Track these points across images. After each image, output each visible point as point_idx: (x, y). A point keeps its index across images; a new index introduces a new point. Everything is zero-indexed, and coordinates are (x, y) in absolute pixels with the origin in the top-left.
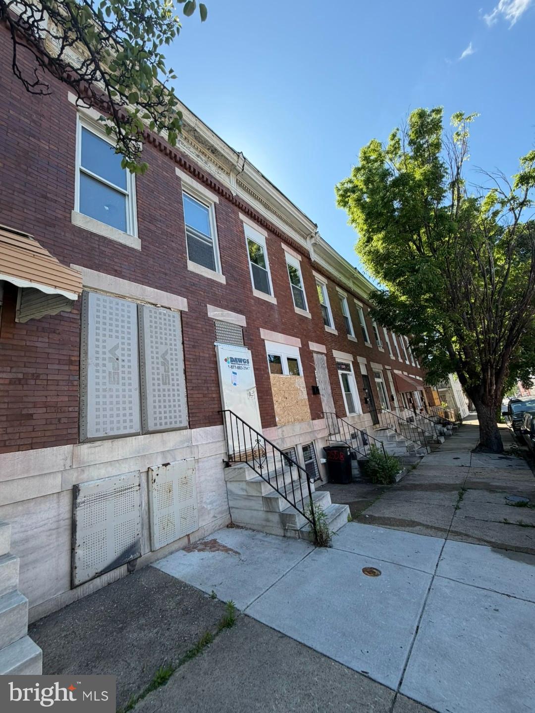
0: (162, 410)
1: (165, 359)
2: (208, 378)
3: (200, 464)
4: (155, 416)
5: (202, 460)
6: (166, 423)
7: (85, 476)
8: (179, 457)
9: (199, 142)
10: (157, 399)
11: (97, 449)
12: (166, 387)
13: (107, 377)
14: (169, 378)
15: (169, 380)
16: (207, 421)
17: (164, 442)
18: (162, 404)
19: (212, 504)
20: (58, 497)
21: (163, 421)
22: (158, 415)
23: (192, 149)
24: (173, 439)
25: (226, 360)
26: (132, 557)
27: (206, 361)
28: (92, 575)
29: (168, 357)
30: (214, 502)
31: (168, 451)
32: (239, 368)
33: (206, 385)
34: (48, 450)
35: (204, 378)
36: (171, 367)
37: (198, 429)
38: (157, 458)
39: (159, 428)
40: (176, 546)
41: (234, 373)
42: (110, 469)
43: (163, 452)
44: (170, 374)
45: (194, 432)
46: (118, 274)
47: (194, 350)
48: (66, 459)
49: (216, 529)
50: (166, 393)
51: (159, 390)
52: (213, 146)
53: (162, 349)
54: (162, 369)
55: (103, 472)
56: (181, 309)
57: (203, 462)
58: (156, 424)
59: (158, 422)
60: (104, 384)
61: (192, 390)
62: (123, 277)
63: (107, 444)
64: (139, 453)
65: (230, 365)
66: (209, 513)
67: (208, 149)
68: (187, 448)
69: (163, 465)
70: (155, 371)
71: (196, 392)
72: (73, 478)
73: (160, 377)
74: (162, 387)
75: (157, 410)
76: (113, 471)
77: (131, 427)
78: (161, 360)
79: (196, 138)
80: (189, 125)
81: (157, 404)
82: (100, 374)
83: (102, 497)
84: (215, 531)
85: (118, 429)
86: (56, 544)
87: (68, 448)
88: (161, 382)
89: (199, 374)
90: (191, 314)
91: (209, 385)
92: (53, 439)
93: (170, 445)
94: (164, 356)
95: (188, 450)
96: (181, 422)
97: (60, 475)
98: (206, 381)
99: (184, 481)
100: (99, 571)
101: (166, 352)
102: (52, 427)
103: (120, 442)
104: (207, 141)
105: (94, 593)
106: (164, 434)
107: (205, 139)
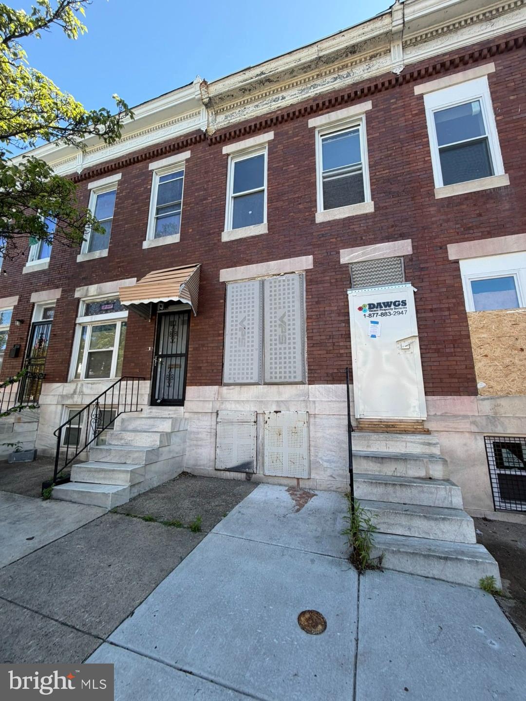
0: (278, 366)
1: (282, 321)
2: (334, 333)
3: (317, 420)
4: (271, 371)
5: (321, 416)
6: (280, 377)
7: (223, 406)
8: (293, 409)
9: (333, 62)
10: (273, 356)
11: (231, 391)
12: (283, 346)
13: (238, 342)
14: (285, 337)
15: (285, 340)
16: (330, 378)
17: (280, 393)
18: (278, 361)
19: (330, 463)
20: (211, 415)
21: (278, 375)
22: (273, 370)
23: (329, 79)
24: (288, 392)
25: (360, 309)
26: (247, 470)
27: (333, 315)
28: (223, 468)
29: (286, 319)
30: (334, 462)
31: (282, 401)
32: (382, 315)
33: (331, 341)
34: (207, 387)
35: (330, 333)
36: (288, 327)
37: (317, 386)
38: (272, 405)
39: (274, 380)
40: (285, 481)
41: (372, 322)
42: (237, 406)
43: (277, 401)
44: (287, 334)
45: (312, 388)
46: (249, 262)
47: (317, 306)
48: (215, 394)
49: (332, 489)
50: (282, 351)
51: (276, 349)
52: (347, 48)
53: (280, 313)
54: (279, 330)
55: (233, 406)
56: (305, 269)
57: (321, 418)
58: (271, 378)
59: (273, 375)
60: (236, 347)
61: (312, 347)
62: (252, 263)
63: (237, 388)
64: (258, 398)
65: (368, 313)
66: (325, 471)
67: (347, 56)
68: (302, 402)
69: (275, 412)
70: (273, 333)
71: (318, 348)
72: (217, 406)
73: (277, 337)
74: (279, 346)
75: (273, 366)
76: (239, 407)
77: (251, 378)
78: (279, 322)
79: (326, 62)
80: (311, 61)
81: (273, 361)
82: (234, 341)
83: (231, 423)
84: (331, 491)
85: (243, 378)
86: (209, 441)
87: (216, 387)
88: (277, 342)
89: (322, 330)
90: (317, 269)
91: (335, 341)
92: (209, 381)
93: (285, 397)
94: (281, 319)
95: (303, 404)
96: (295, 377)
97: (211, 403)
98: (331, 337)
99: (294, 430)
100: (228, 467)
101: (284, 315)
102: (209, 374)
103: (245, 388)
104: (337, 51)
105: (225, 480)
106: (280, 386)
107: (333, 53)
